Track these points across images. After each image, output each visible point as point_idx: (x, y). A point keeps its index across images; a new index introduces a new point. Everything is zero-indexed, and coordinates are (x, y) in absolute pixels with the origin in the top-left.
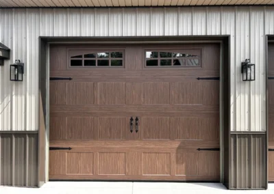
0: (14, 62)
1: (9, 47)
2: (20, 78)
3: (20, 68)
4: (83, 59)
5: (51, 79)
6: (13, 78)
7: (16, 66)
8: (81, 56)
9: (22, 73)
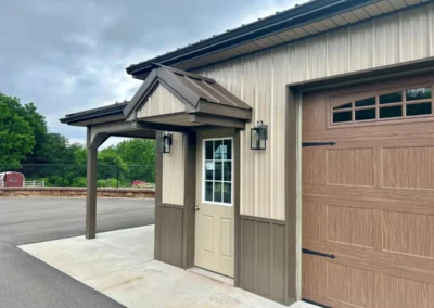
0: (256, 125)
1: (252, 106)
2: (262, 146)
3: (262, 132)
4: (353, 109)
5: (304, 145)
6: (255, 146)
7: (258, 130)
8: (349, 105)
9: (266, 138)
